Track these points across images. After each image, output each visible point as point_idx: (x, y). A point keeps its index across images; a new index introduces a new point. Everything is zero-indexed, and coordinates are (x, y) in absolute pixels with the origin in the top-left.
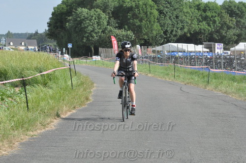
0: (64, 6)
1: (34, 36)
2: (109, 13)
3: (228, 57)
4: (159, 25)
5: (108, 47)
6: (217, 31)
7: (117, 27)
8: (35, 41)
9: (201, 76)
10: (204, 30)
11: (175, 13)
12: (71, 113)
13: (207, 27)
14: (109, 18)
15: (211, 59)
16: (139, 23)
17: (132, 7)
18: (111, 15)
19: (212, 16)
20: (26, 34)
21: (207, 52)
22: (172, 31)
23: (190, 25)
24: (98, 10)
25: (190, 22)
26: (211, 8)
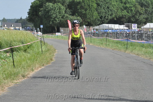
0: (38, 2)
1: (20, 20)
2: (66, 6)
3: (140, 32)
4: (97, 13)
5: (65, 27)
6: (133, 16)
7: (71, 14)
8: (20, 24)
9: (123, 44)
10: (125, 16)
11: (107, 5)
12: (41, 68)
13: (127, 13)
14: (66, 9)
15: (129, 34)
16: (85, 12)
17: (80, 2)
18: (67, 7)
19: (130, 7)
20: (14, 19)
21: (127, 29)
22: (105, 16)
23: (116, 12)
24: (59, 4)
25: (116, 11)
26: (129, 2)
